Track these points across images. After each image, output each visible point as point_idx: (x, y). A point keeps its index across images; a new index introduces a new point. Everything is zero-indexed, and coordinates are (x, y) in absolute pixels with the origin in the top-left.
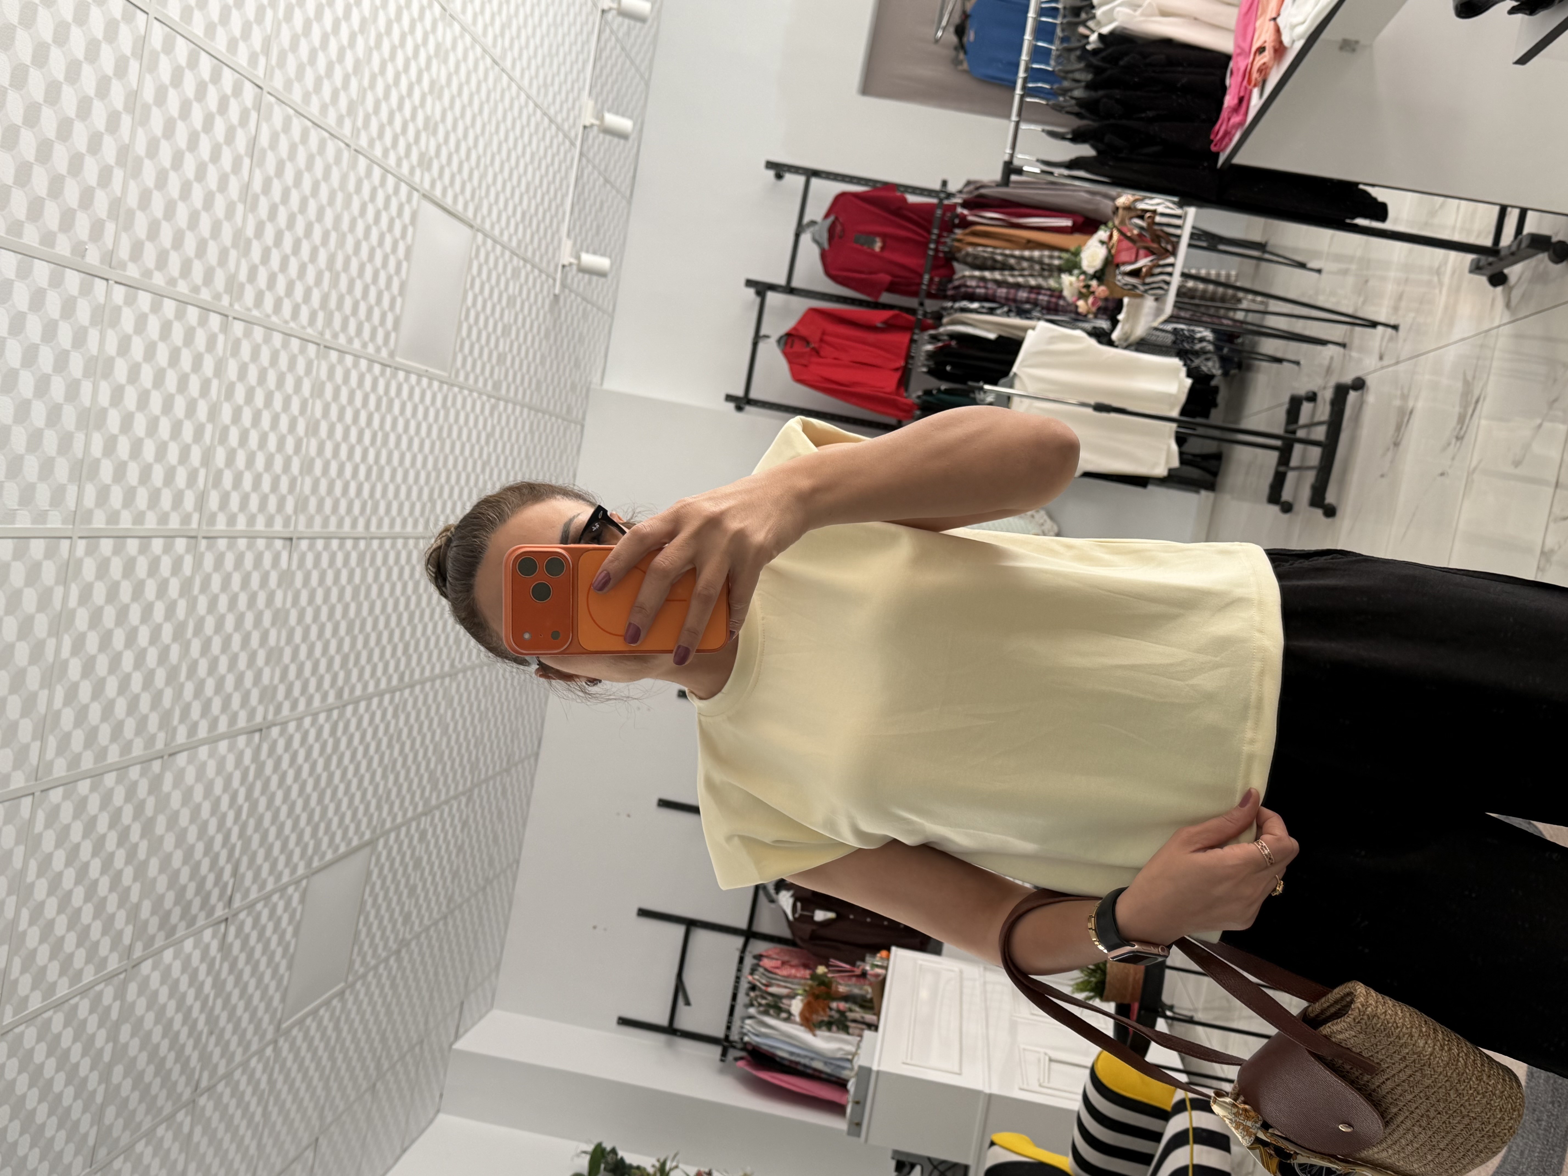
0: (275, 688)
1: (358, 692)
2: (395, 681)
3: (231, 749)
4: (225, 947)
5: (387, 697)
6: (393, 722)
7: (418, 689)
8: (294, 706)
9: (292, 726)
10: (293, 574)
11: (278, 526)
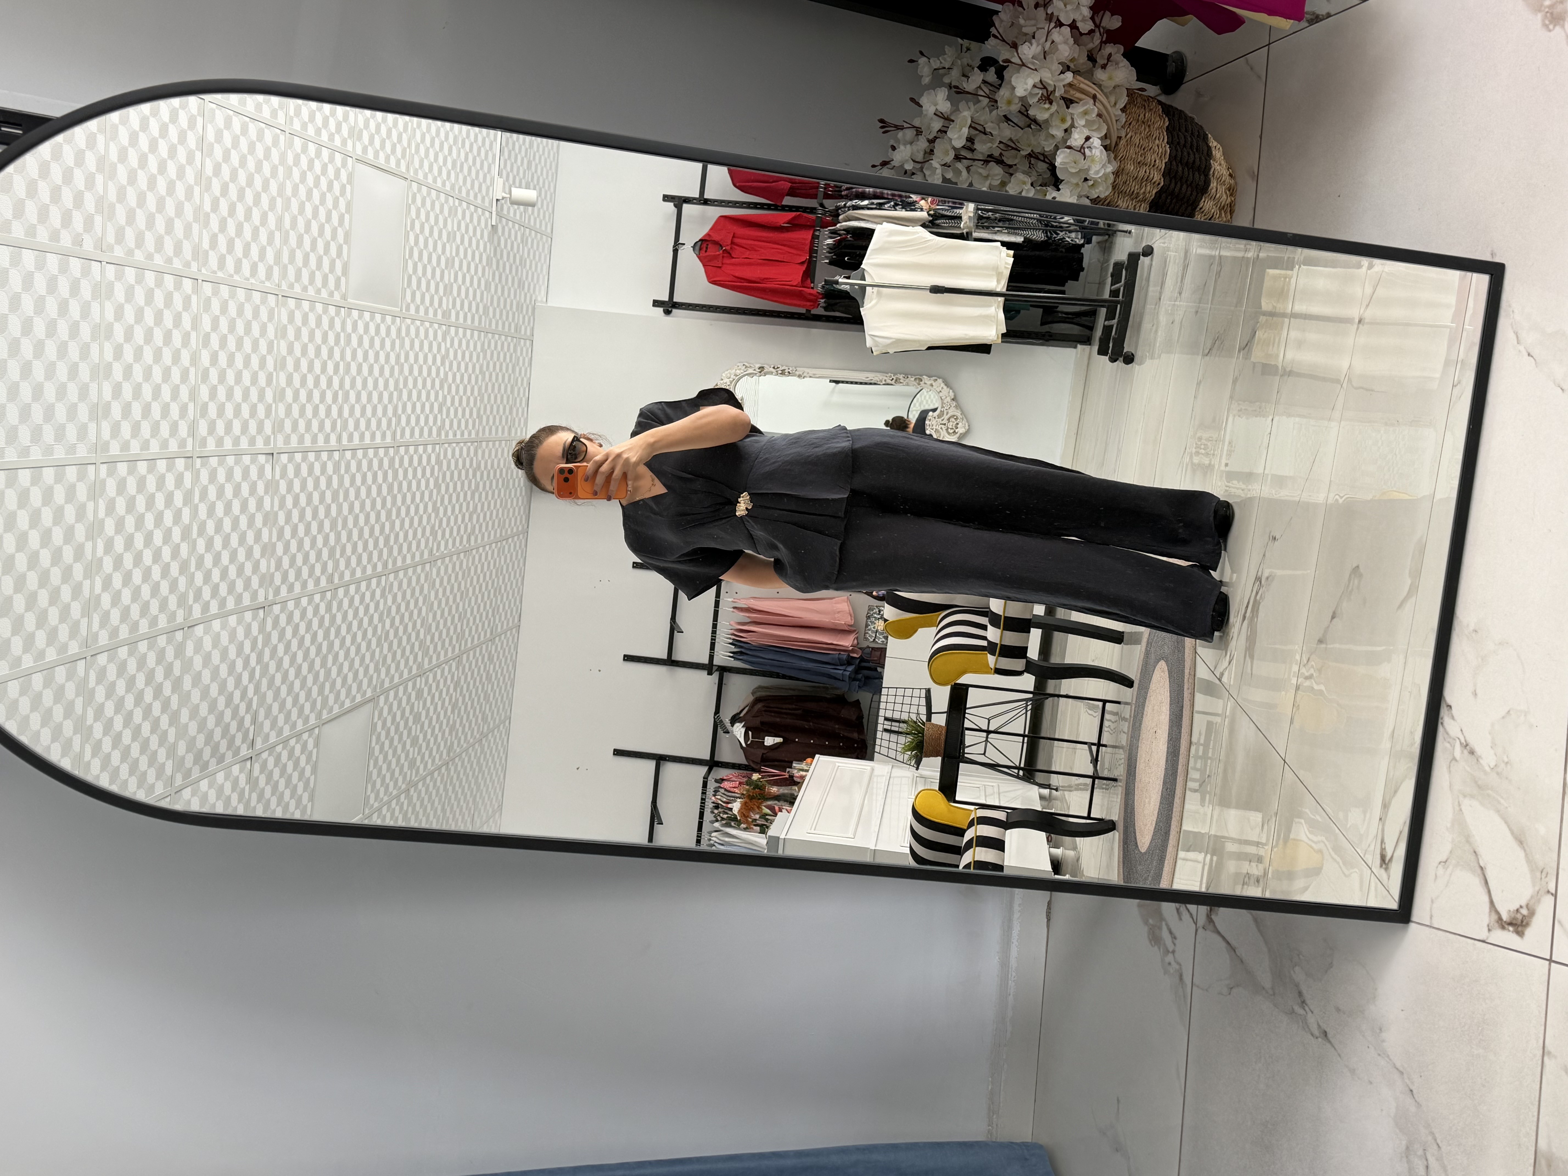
0: (272, 575)
1: (347, 577)
2: (380, 568)
3: (239, 622)
4: (252, 781)
5: (374, 581)
6: (382, 601)
7: (401, 574)
8: (291, 588)
9: (291, 605)
10: (278, 482)
11: (260, 444)
